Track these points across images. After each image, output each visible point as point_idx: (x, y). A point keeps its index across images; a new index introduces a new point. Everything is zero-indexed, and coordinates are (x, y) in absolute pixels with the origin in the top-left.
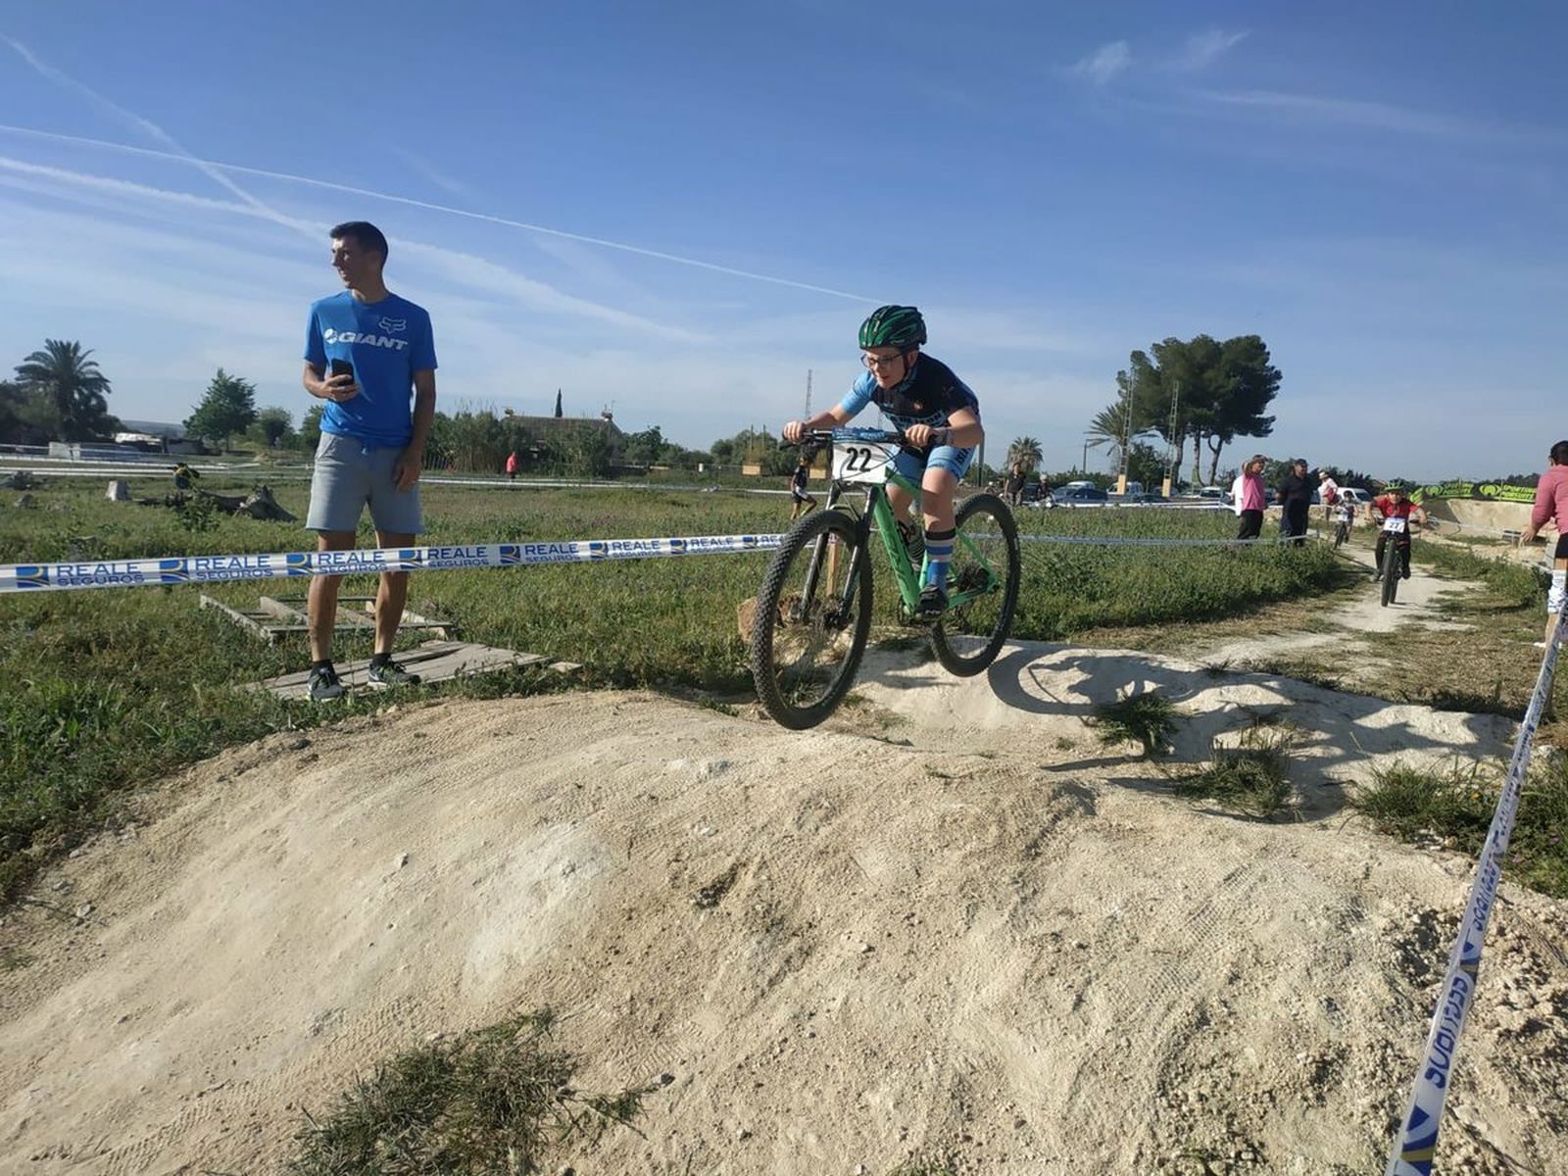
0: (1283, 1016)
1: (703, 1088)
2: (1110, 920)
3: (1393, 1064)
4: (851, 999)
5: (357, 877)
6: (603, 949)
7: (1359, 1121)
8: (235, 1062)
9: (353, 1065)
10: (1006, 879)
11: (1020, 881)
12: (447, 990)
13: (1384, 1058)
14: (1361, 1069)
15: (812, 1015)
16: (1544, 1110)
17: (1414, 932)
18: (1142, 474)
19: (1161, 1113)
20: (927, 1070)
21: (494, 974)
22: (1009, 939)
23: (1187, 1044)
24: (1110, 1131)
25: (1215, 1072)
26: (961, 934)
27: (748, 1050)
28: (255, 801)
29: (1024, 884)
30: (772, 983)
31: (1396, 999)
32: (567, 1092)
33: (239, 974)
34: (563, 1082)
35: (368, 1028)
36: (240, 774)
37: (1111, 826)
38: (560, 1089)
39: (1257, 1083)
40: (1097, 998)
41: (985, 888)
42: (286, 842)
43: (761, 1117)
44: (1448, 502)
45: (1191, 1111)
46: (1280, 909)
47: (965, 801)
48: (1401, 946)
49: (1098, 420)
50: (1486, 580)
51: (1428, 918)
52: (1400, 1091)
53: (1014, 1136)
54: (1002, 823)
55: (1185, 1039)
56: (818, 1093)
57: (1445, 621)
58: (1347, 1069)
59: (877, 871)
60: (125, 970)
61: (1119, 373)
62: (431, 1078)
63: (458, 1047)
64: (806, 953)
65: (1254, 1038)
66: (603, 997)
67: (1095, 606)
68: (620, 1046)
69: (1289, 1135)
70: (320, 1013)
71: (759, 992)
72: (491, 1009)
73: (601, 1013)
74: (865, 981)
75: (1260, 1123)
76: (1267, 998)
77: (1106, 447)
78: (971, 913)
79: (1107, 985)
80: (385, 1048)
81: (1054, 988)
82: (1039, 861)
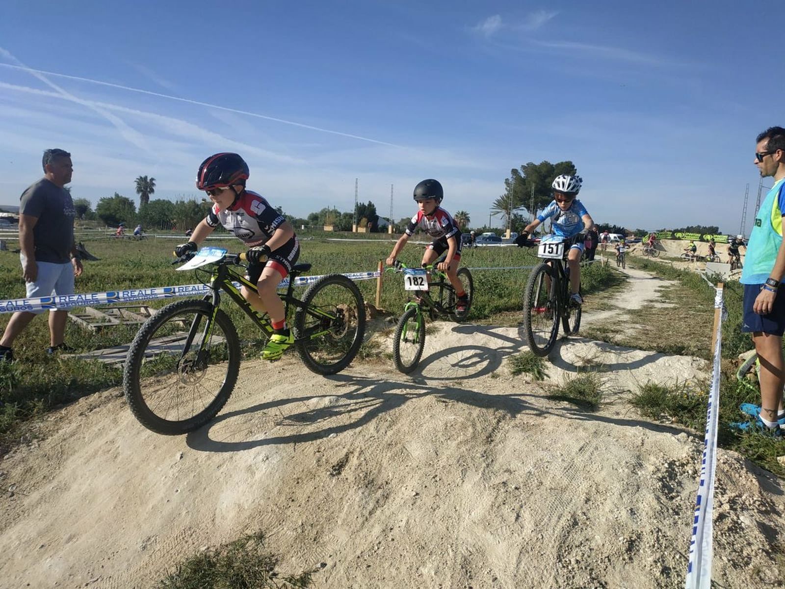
0: (611, 518)
1: (341, 569)
2: (529, 474)
3: (662, 540)
4: (410, 521)
5: (158, 465)
6: (286, 499)
7: (649, 569)
8: (103, 567)
9: (164, 565)
10: (479, 455)
11: (485, 455)
12: (209, 523)
13: (658, 538)
14: (648, 543)
15: (391, 529)
16: (729, 558)
17: (666, 472)
18: (517, 228)
19: (560, 571)
20: (449, 555)
21: (232, 514)
22: (483, 487)
23: (569, 535)
24: (536, 581)
25: (583, 548)
26: (460, 485)
27: (361, 548)
28: (100, 426)
29: (487, 457)
30: (370, 513)
31: (661, 507)
32: (275, 575)
33: (100, 519)
34: (272, 569)
35: (170, 545)
36: (90, 411)
37: (524, 423)
38: (271, 573)
39: (602, 553)
40: (526, 514)
41: (469, 460)
42: (119, 447)
43: (371, 582)
44: (661, 241)
45: (573, 569)
46: (605, 464)
47: (455, 415)
48: (661, 480)
49: (496, 202)
50: (679, 280)
51: (672, 464)
52: (666, 553)
53: (492, 586)
54: (474, 425)
55: (568, 533)
56: (397, 569)
57: (663, 302)
58: (642, 544)
59: (417, 453)
60: (39, 519)
61: (506, 180)
62: (205, 570)
63: (217, 554)
64: (386, 497)
65: (599, 530)
66: (288, 524)
67: (502, 301)
68: (298, 549)
69: (617, 578)
70: (145, 538)
71: (365, 518)
72: (232, 532)
73: (287, 533)
74: (416, 511)
75: (605, 572)
76: (603, 510)
77: (500, 215)
78: (464, 474)
79: (530, 507)
80: (180, 555)
81: (506, 510)
82: (493, 444)
